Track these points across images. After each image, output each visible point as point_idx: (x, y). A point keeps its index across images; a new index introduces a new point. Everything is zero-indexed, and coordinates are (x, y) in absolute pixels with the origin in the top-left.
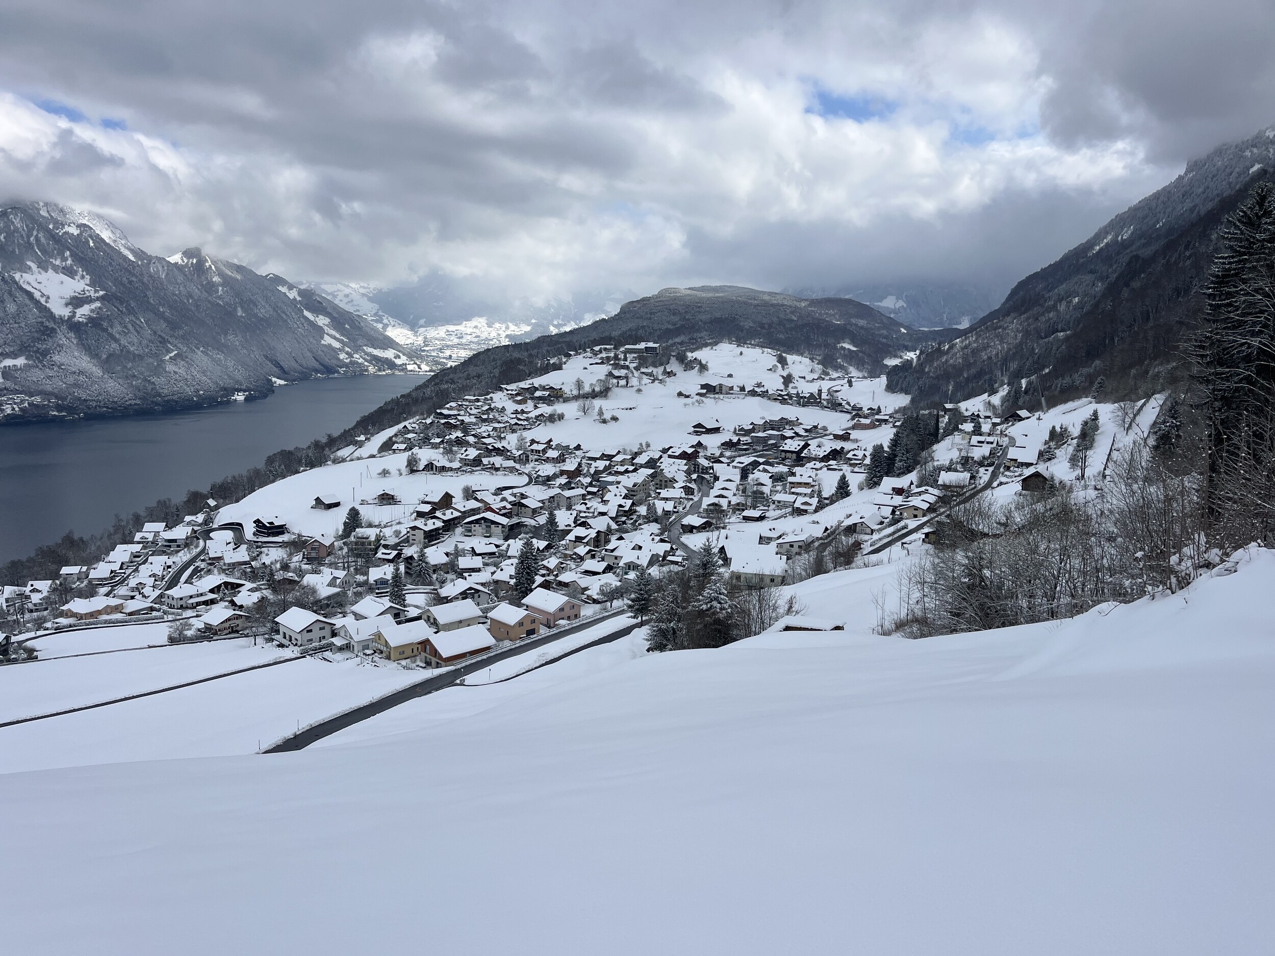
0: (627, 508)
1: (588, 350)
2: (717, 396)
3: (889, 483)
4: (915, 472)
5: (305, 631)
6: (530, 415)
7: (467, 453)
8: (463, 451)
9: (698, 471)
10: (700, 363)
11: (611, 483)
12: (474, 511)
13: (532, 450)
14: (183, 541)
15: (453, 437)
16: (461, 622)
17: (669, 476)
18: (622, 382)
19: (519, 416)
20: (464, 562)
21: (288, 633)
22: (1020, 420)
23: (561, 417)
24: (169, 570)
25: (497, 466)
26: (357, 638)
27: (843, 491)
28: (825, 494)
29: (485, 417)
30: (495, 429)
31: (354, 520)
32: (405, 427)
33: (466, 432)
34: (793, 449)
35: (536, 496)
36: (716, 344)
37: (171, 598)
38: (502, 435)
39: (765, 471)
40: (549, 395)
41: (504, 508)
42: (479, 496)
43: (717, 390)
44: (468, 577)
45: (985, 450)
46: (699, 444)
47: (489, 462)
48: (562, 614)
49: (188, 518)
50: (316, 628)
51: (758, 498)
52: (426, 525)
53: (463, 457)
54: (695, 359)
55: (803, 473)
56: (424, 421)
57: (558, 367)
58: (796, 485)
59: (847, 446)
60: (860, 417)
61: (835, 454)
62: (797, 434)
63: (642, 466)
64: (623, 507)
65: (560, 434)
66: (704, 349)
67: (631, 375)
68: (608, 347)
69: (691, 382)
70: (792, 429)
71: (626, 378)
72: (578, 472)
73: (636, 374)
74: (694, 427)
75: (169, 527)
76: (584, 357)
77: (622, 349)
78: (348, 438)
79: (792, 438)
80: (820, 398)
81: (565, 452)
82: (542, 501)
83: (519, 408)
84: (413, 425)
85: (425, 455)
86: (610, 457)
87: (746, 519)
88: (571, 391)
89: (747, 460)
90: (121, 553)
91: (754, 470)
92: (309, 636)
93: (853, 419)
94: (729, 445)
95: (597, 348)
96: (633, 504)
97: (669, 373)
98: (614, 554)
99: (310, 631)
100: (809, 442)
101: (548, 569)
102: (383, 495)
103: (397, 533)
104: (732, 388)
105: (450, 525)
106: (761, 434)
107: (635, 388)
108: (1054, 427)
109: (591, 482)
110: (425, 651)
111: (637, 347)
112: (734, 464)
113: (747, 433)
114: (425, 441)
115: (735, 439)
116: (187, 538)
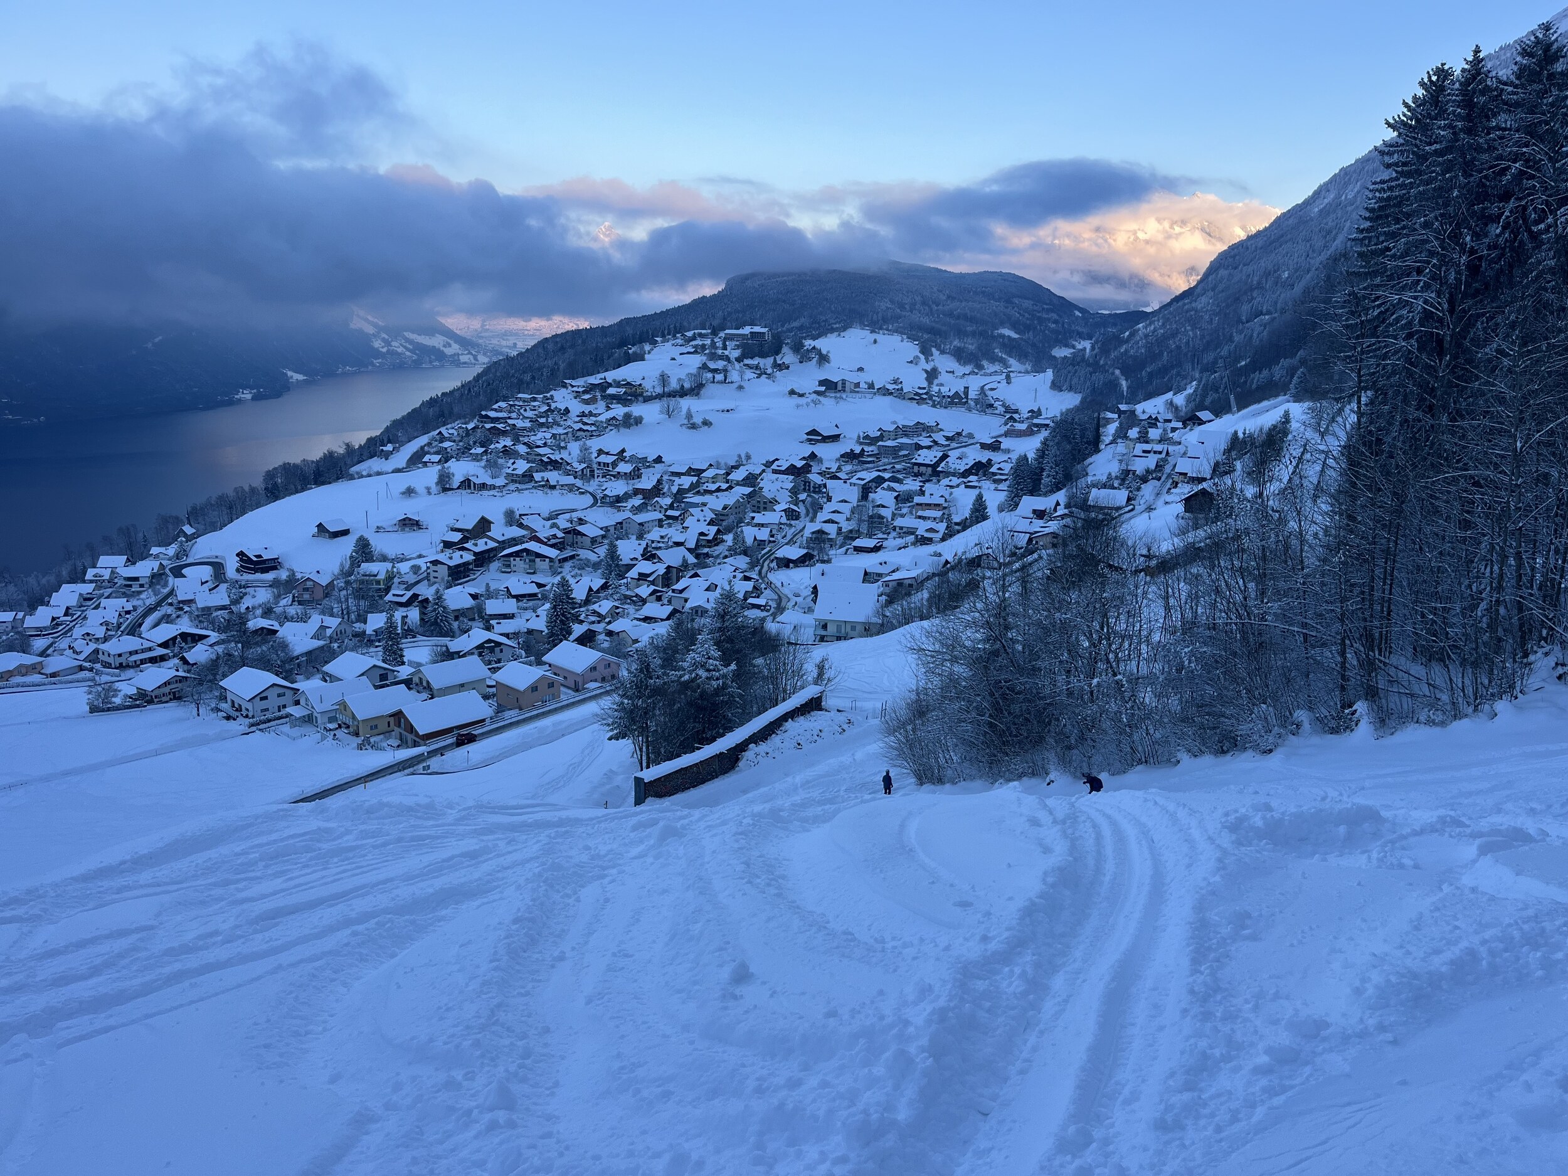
0: (710, 537)
1: (678, 335)
2: (838, 395)
3: (1030, 503)
4: (1063, 491)
5: (258, 698)
6: (599, 418)
7: (515, 466)
8: (509, 464)
9: (809, 490)
10: (819, 353)
11: (696, 505)
12: (515, 541)
13: (599, 463)
14: (147, 580)
15: (500, 446)
16: (462, 685)
17: (769, 496)
18: (719, 377)
19: (585, 420)
20: (492, 607)
21: (237, 701)
22: (1200, 424)
23: (638, 421)
24: (127, 616)
25: (552, 483)
26: (319, 708)
27: (979, 513)
28: (956, 519)
29: (543, 420)
30: (554, 436)
31: (364, 551)
32: (440, 433)
33: (516, 440)
34: (927, 462)
35: (599, 520)
36: (844, 329)
37: (106, 654)
38: (563, 444)
39: (892, 489)
40: (625, 393)
41: (555, 537)
42: (525, 521)
43: (840, 387)
44: (495, 625)
45: (1151, 462)
46: (813, 456)
47: (543, 478)
48: (595, 674)
49: (155, 550)
50: (272, 694)
51: (876, 523)
52: (451, 558)
53: (509, 471)
54: (814, 348)
55: (935, 492)
56: (464, 426)
57: (640, 357)
58: (924, 507)
59: (996, 457)
60: (1015, 421)
61: (981, 468)
62: (935, 442)
64: (706, 535)
65: (635, 443)
66: (829, 335)
67: (730, 368)
68: (703, 331)
69: (807, 377)
70: (930, 436)
71: (725, 371)
72: (657, 491)
73: (737, 365)
74: (808, 434)
75: (131, 561)
76: (673, 345)
77: (722, 334)
78: (373, 448)
79: (929, 447)
80: (967, 397)
81: (641, 465)
82: (605, 529)
83: (587, 409)
84: (451, 431)
85: (460, 469)
86: (698, 472)
87: (858, 550)
88: (654, 387)
89: (869, 476)
90: (67, 595)
91: (877, 488)
92: (264, 704)
93: (1006, 424)
94: (850, 456)
95: (689, 334)
96: (719, 531)
97: (780, 365)
98: (683, 595)
99: (266, 698)
100: (950, 453)
101: (598, 614)
102: (404, 520)
103: (416, 569)
104: (857, 385)
105: (483, 559)
106: (890, 443)
107: (736, 385)
108: (1236, 433)
109: (672, 504)
110: (399, 726)
111: (740, 331)
112: (853, 480)
113: (873, 441)
114: (464, 452)
115: (858, 450)
116: (153, 576)
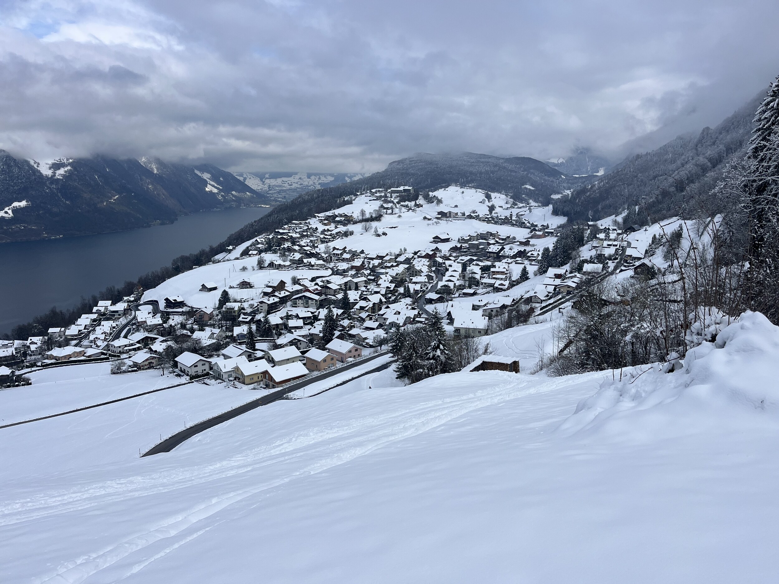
0: (392, 289)
1: (368, 191)
2: (448, 219)
3: (552, 271)
4: (568, 265)
5: (193, 366)
6: (333, 232)
7: (294, 256)
8: (291, 255)
9: (436, 265)
10: (437, 198)
11: (382, 274)
12: (298, 292)
13: (334, 254)
14: (122, 312)
15: (286, 246)
16: (288, 359)
17: (418, 268)
18: (389, 211)
19: (326, 233)
20: (292, 323)
21: (183, 368)
22: (634, 232)
23: (352, 233)
24: (114, 329)
25: (313, 264)
26: (224, 370)
27: (524, 276)
28: (514, 278)
29: (305, 234)
30: (311, 241)
31: (225, 297)
32: (256, 240)
33: (294, 243)
34: (494, 251)
35: (336, 282)
36: (447, 186)
37: (113, 347)
38: (316, 245)
39: (477, 265)
40: (344, 220)
41: (317, 289)
42: (302, 282)
43: (448, 215)
44: (294, 332)
45: (612, 250)
46: (437, 249)
47: (308, 261)
48: (350, 354)
49: (125, 298)
50: (200, 364)
51: (473, 282)
52: (269, 300)
53: (292, 258)
54: (434, 196)
55: (500, 266)
56: (268, 237)
57: (350, 202)
58: (496, 273)
59: (528, 248)
60: (536, 231)
61: (521, 254)
62: (497, 242)
63: (401, 263)
64: (390, 288)
65: (351, 244)
66: (440, 190)
67: (394, 207)
68: (380, 189)
69: (431, 210)
70: (494, 239)
71: (392, 208)
72: (362, 266)
73: (398, 206)
74: (434, 238)
75: (114, 303)
76: (366, 196)
77: (389, 191)
78: (222, 249)
79: (494, 244)
80: (511, 219)
81: (354, 255)
82: (340, 285)
83: (326, 228)
84: (262, 239)
85: (268, 257)
86: (381, 258)
89: (466, 258)
90: (85, 320)
91: (470, 264)
92: (196, 369)
93: (531, 232)
94: (454, 249)
95: (373, 191)
96: (395, 286)
97: (418, 205)
98: (383, 317)
99: (196, 366)
100: (505, 247)
101: (343, 326)
102: (243, 282)
103: (252, 306)
104: (457, 214)
105: (283, 301)
106: (474, 242)
107: (397, 215)
108: (655, 235)
109: (370, 273)
110: (266, 378)
111: (398, 189)
112: (458, 261)
113: (466, 241)
114: (269, 249)
115: (459, 245)
116: (125, 310)
